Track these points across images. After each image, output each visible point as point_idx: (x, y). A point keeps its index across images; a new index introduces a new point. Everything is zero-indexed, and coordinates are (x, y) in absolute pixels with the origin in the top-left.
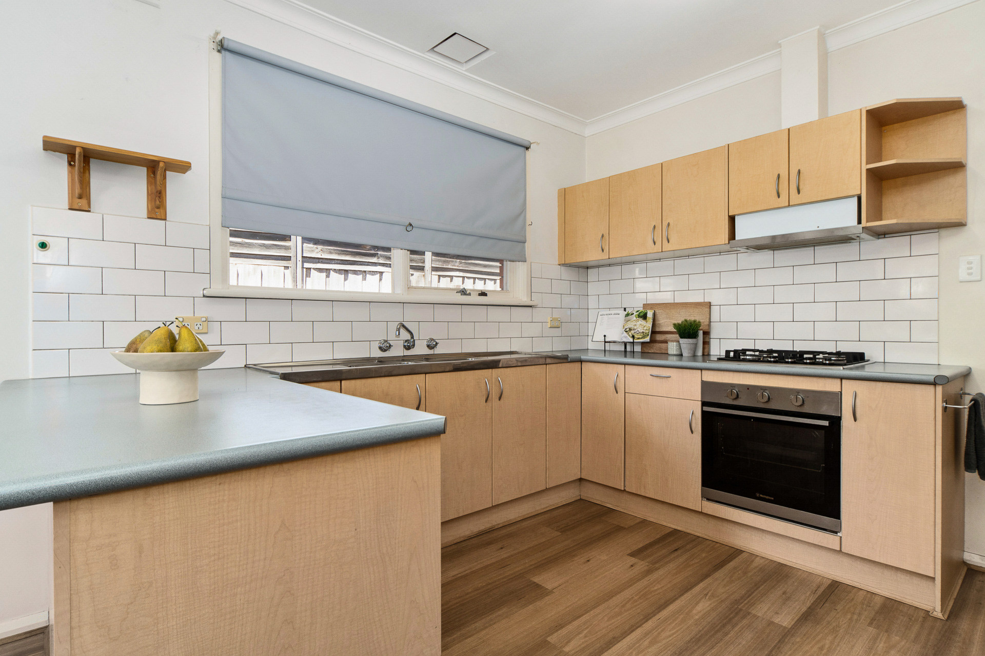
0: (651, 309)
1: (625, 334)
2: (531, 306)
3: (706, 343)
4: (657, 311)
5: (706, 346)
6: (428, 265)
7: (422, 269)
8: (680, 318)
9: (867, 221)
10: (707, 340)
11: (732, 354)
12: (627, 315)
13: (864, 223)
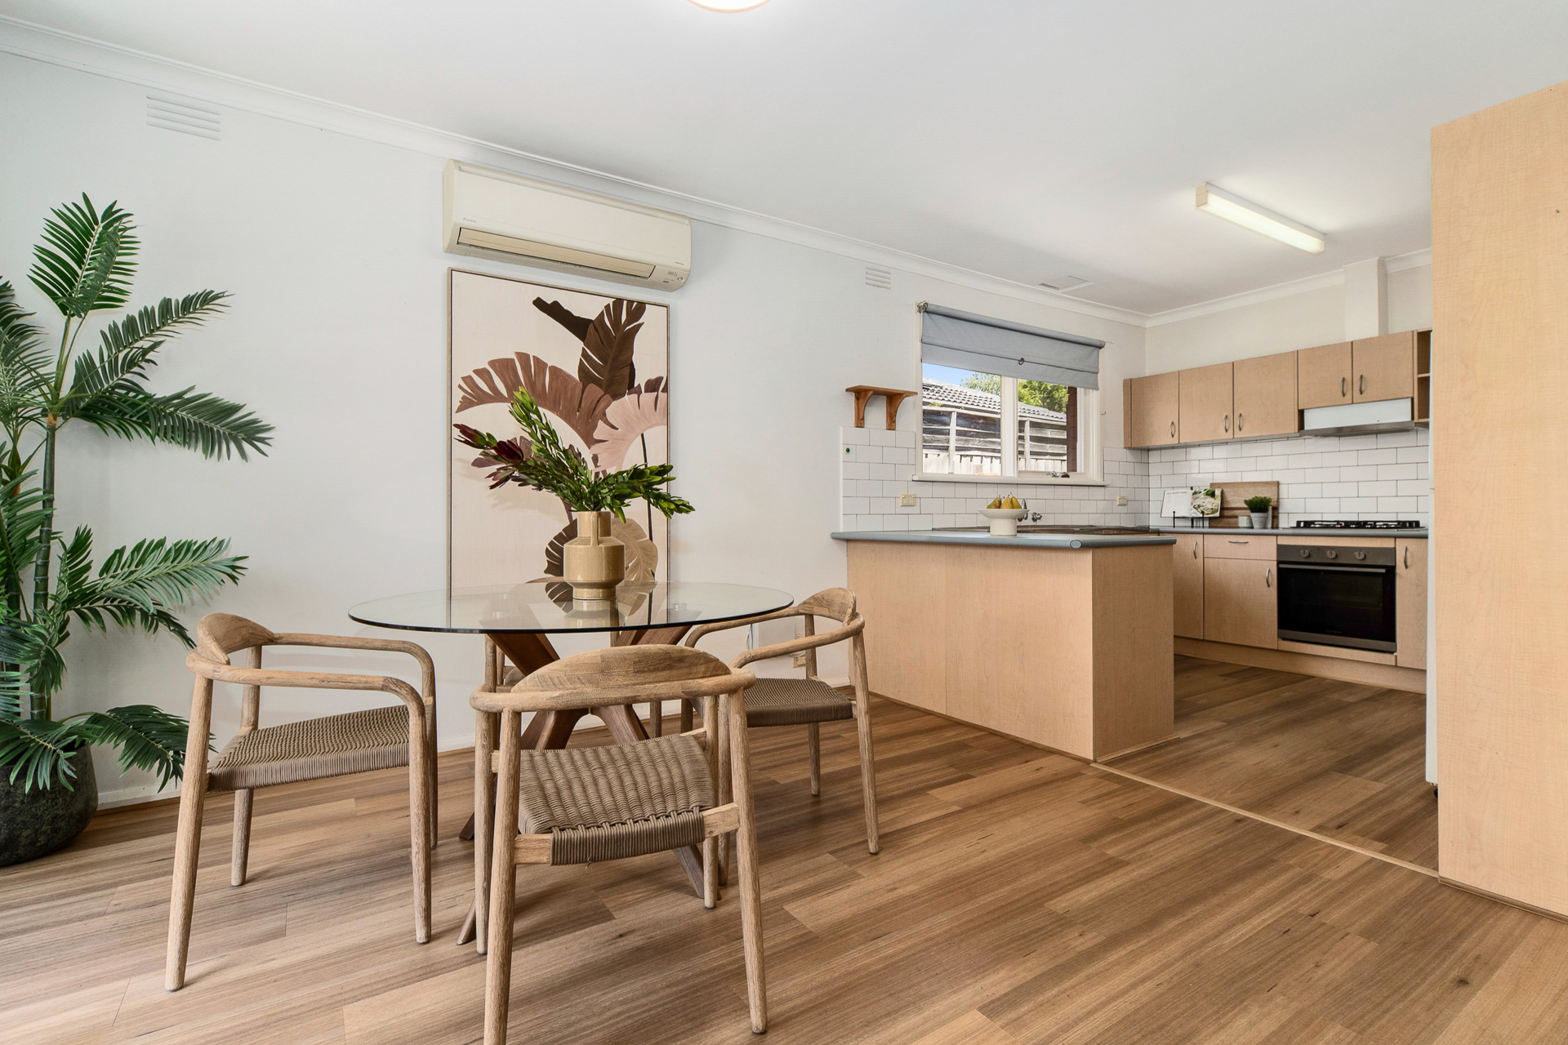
0: (1219, 487)
1: (1194, 510)
2: (1103, 486)
3: (1275, 517)
4: (1225, 490)
5: (1275, 520)
6: (953, 444)
7: (946, 449)
8: (1251, 495)
9: (1419, 418)
10: (1276, 514)
11: (1302, 524)
12: (1195, 493)
13: (1416, 420)
